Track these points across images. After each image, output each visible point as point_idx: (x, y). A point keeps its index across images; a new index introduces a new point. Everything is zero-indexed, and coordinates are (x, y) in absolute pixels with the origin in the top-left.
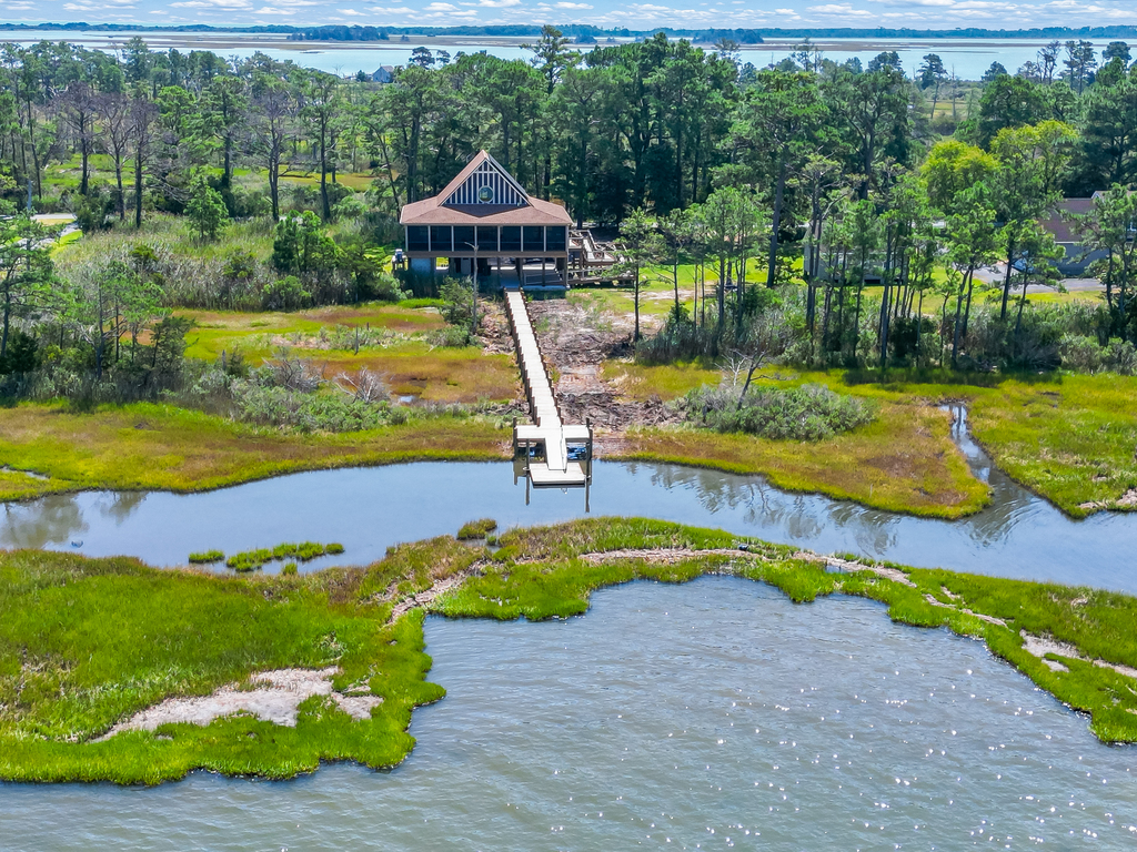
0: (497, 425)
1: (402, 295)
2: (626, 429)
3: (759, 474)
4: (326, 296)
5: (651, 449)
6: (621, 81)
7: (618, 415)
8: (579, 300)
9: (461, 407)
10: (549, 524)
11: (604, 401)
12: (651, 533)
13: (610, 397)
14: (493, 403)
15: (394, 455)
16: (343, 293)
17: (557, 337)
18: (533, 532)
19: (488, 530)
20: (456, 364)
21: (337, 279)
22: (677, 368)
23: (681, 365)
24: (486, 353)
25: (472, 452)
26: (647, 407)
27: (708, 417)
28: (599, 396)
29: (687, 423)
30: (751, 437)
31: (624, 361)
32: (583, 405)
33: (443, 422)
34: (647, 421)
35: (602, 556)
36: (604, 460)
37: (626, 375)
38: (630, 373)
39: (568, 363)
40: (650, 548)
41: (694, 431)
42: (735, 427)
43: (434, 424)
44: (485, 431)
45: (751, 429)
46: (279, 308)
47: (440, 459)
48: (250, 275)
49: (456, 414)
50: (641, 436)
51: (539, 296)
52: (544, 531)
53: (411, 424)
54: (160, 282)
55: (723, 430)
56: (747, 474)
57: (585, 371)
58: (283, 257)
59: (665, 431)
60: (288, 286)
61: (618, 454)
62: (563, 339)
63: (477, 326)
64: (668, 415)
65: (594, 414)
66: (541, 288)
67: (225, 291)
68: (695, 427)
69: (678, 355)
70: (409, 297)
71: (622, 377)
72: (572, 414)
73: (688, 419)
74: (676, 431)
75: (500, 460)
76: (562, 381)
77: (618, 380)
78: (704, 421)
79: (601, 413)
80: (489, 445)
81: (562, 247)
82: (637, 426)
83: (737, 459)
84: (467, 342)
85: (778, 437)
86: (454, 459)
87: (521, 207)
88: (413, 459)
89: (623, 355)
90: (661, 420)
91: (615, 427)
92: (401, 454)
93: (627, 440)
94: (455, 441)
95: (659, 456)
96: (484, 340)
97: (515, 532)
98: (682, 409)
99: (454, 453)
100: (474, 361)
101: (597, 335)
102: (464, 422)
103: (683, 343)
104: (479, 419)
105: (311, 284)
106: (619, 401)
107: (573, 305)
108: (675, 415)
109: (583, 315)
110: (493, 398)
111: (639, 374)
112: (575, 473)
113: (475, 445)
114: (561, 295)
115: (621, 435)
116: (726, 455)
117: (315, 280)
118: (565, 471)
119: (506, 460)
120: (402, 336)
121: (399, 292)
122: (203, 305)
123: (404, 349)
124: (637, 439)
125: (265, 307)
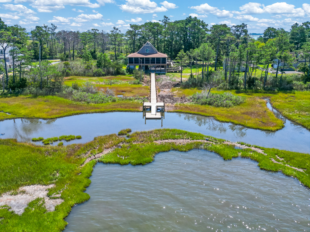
0: (140, 102)
1: (127, 74)
2: (175, 104)
3: (212, 116)
4: (108, 73)
5: (181, 109)
6: (181, 26)
7: (174, 100)
8: (169, 75)
9: (131, 98)
10: (147, 131)
11: (170, 97)
12: (178, 134)
13: (172, 96)
14: (141, 97)
15: (109, 110)
16: (113, 73)
17: (162, 82)
18: (141, 133)
19: (128, 132)
20: (135, 88)
21: (111, 70)
22: (191, 89)
23: (192, 89)
24: (143, 86)
25: (131, 109)
26: (182, 98)
27: (198, 101)
28: (169, 96)
29: (192, 103)
30: (210, 106)
31: (177, 88)
32: (165, 98)
33: (126, 101)
34: (181, 102)
35: (161, 141)
36: (168, 112)
37: (177, 91)
38: (179, 91)
39: (163, 88)
40: (177, 139)
41: (194, 105)
42: (206, 103)
43: (123, 102)
44: (137, 104)
45: (210, 104)
46: (97, 76)
47: (122, 111)
48: (91, 68)
49: (130, 99)
50: (179, 106)
51: (159, 74)
52: (145, 133)
53: (117, 102)
54: (70, 70)
55: (202, 104)
56: (208, 116)
57: (167, 90)
58: (99, 64)
59: (186, 104)
60: (99, 71)
61: (172, 110)
62: (163, 83)
63: (142, 80)
64: (187, 100)
65: (167, 100)
66: (160, 73)
67: (85, 72)
68: (194, 103)
69: (191, 86)
70: (128, 74)
71: (176, 92)
72: (161, 100)
73: (193, 101)
74: (189, 104)
75: (138, 111)
76: (161, 92)
77: (175, 92)
78: (197, 102)
79: (169, 100)
80: (137, 108)
81: (165, 63)
82: (178, 103)
83: (206, 112)
84: (139, 83)
85: (218, 106)
86: (126, 111)
87: (156, 53)
88: (115, 111)
89: (177, 86)
90: (185, 102)
91: (172, 103)
92: (111, 109)
93: (175, 107)
94: (128, 106)
95: (183, 111)
96: (143, 83)
97: (136, 133)
98: (191, 99)
99: (126, 109)
100: (139, 87)
101: (171, 82)
102: (131, 102)
103: (193, 83)
104: (136, 101)
105: (105, 71)
106: (175, 97)
107: (167, 76)
108: (189, 100)
109: (169, 78)
110: (141, 96)
111: (181, 91)
112: (159, 115)
113: (133, 108)
114: (164, 74)
115: (174, 105)
116: (203, 111)
117: (106, 70)
118: (156, 115)
119: (140, 112)
120: (123, 82)
121: (126, 73)
122: (79, 75)
123: (123, 85)
124: (178, 106)
125: (94, 76)
